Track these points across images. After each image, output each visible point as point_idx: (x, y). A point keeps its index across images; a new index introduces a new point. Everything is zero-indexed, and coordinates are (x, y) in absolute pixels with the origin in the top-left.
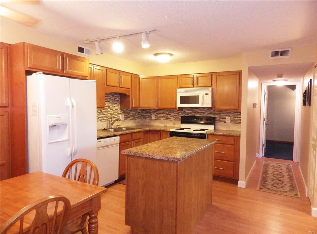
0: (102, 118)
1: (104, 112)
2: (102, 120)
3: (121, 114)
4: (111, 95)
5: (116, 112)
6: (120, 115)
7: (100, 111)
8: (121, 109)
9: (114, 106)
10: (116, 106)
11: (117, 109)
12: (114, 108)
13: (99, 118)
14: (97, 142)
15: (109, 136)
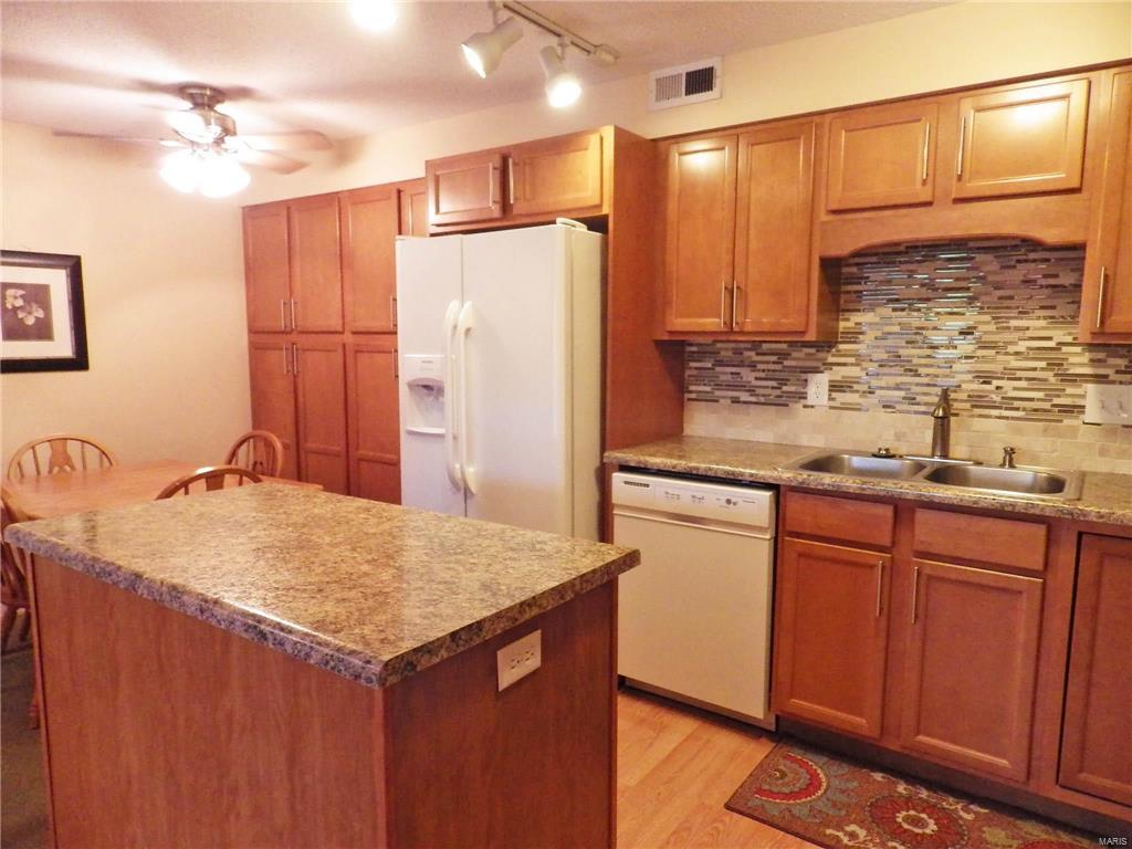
0: (902, 393)
1: (915, 361)
2: (898, 407)
3: (1100, 379)
4: (990, 257)
5: (1043, 364)
6: (1090, 388)
7: (885, 356)
8: (1091, 347)
9: (1014, 323)
10: (1043, 323)
11: (1051, 344)
12: (1014, 336)
13: (878, 392)
14: (626, 483)
15: (694, 472)
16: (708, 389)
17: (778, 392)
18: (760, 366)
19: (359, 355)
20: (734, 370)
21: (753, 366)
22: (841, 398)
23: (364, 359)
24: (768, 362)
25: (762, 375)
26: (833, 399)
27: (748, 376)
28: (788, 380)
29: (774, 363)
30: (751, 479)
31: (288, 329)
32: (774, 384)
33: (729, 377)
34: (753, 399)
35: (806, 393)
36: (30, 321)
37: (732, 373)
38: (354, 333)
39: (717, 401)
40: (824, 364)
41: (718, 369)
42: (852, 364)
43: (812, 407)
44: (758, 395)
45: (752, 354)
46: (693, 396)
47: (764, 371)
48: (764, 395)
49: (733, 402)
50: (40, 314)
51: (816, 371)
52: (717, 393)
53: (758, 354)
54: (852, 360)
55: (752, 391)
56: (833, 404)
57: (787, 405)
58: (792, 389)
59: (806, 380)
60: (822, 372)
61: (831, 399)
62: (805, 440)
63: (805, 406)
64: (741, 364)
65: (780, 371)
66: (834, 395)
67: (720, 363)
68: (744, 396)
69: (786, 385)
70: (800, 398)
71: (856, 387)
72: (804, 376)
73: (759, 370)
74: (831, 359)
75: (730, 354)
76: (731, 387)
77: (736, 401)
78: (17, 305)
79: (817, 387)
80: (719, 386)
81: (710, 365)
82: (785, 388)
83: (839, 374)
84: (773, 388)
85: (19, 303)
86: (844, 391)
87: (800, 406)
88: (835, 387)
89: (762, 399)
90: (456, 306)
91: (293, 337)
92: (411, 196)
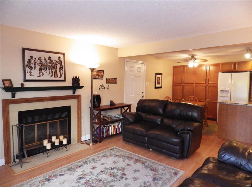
19: (197, 87)
90: (230, 81)
91: (183, 84)
92: (210, 66)
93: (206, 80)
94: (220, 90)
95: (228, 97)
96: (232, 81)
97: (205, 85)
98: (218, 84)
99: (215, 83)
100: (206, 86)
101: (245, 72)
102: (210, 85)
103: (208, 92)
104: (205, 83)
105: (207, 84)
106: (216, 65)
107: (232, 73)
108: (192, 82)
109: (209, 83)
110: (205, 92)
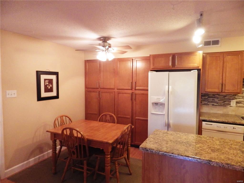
14: (206, 124)
15: (224, 122)
16: (207, 102)
17: (224, 103)
18: (219, 98)
19: (119, 94)
20: (213, 99)
21: (217, 98)
22: (239, 105)
23: (120, 95)
24: (221, 97)
25: (220, 100)
26: (237, 105)
27: (216, 100)
28: (226, 101)
29: (223, 97)
30: (239, 124)
31: (98, 88)
32: (223, 102)
33: (212, 100)
34: (217, 105)
35: (230, 104)
36: (49, 88)
37: (212, 99)
38: (117, 89)
39: (209, 105)
40: (235, 98)
41: (209, 98)
42: (241, 98)
43: (232, 106)
44: (219, 104)
45: (217, 96)
46: (203, 104)
47: (220, 99)
48: (220, 104)
49: (212, 105)
50: (51, 86)
51: (233, 99)
52: (208, 103)
53: (218, 96)
54: (241, 97)
55: (217, 103)
56: (237, 106)
57: (226, 106)
58: (227, 103)
59: (230, 101)
60: (234, 100)
61: (236, 105)
62: (230, 113)
63: (230, 106)
64: (215, 97)
65: (224, 99)
66: (237, 104)
67: (209, 97)
68: (215, 104)
69: (226, 102)
70: (229, 105)
71: (242, 103)
72: (230, 100)
73: (219, 99)
74: (236, 97)
75: (212, 95)
76: (212, 102)
77: (213, 105)
78: (47, 84)
79: (233, 103)
80: (209, 102)
81: (207, 97)
82: (225, 103)
83: (238, 100)
84: (222, 102)
85: (48, 83)
86: (240, 104)
87: (229, 106)
88: (237, 103)
89: (220, 105)
90: (167, 87)
91: (99, 90)
92: (136, 61)
93: (132, 83)
94: (152, 102)
95: (164, 115)
96: (170, 87)
97: (130, 92)
98: (148, 90)
99: (145, 88)
100: (132, 94)
101: (189, 70)
102: (137, 92)
103: (134, 102)
104: (130, 88)
105: (134, 91)
106: (146, 59)
107: (170, 73)
108: (112, 87)
109: (137, 88)
110: (131, 103)
